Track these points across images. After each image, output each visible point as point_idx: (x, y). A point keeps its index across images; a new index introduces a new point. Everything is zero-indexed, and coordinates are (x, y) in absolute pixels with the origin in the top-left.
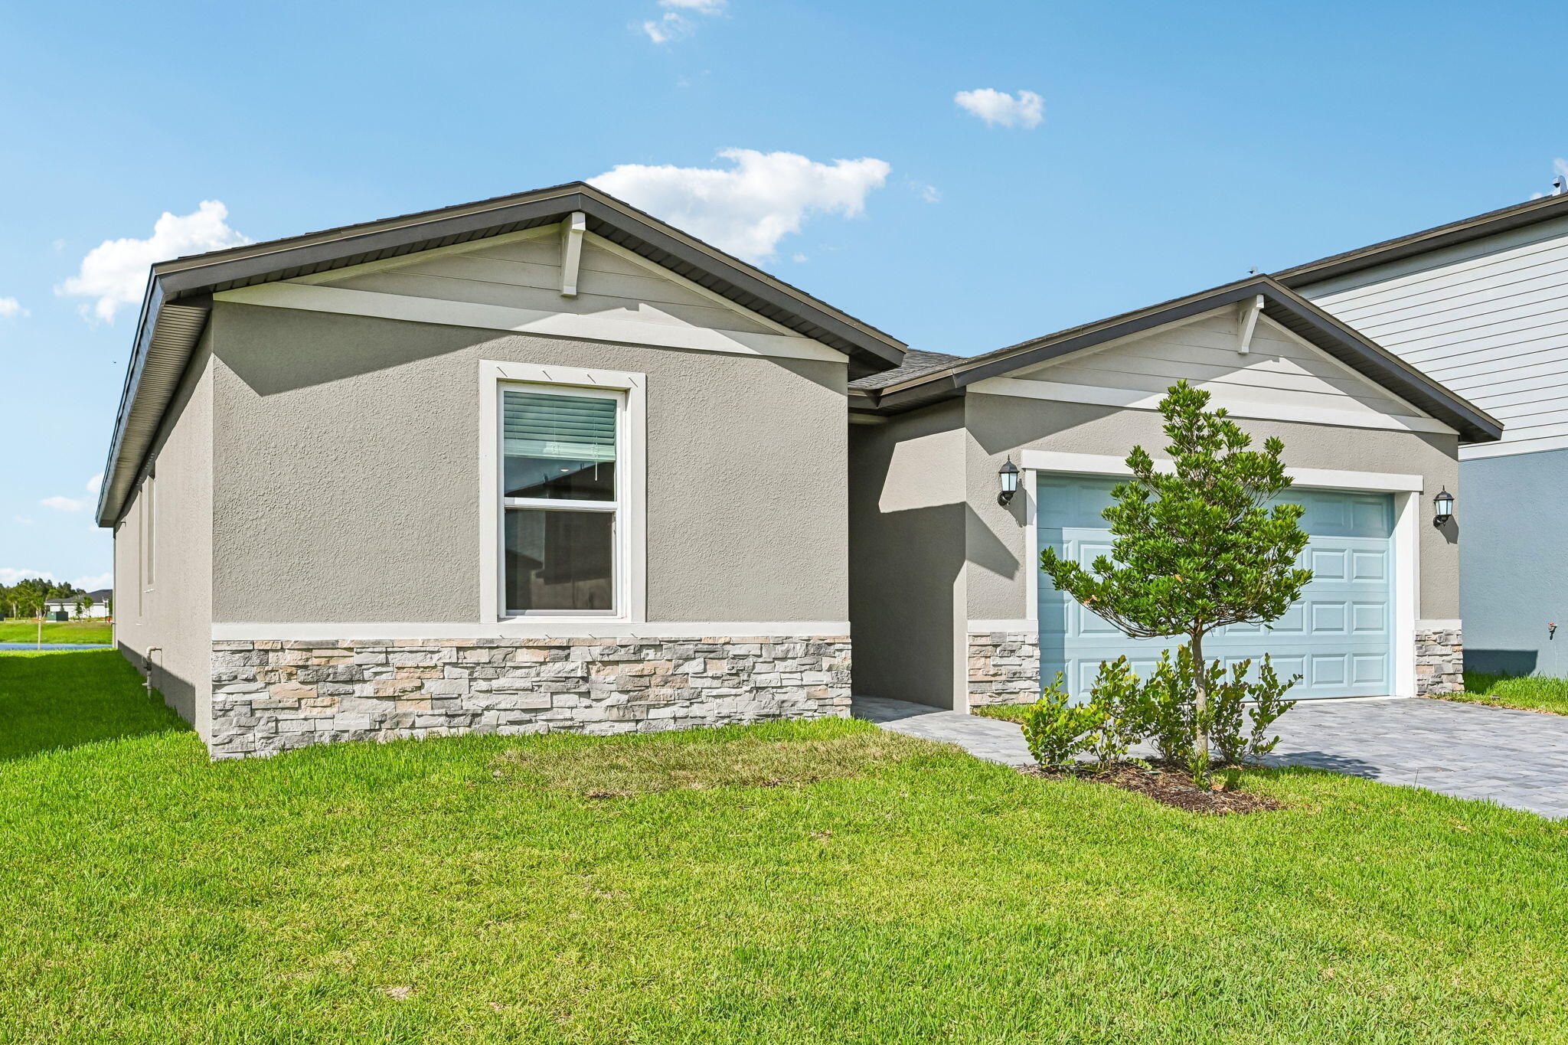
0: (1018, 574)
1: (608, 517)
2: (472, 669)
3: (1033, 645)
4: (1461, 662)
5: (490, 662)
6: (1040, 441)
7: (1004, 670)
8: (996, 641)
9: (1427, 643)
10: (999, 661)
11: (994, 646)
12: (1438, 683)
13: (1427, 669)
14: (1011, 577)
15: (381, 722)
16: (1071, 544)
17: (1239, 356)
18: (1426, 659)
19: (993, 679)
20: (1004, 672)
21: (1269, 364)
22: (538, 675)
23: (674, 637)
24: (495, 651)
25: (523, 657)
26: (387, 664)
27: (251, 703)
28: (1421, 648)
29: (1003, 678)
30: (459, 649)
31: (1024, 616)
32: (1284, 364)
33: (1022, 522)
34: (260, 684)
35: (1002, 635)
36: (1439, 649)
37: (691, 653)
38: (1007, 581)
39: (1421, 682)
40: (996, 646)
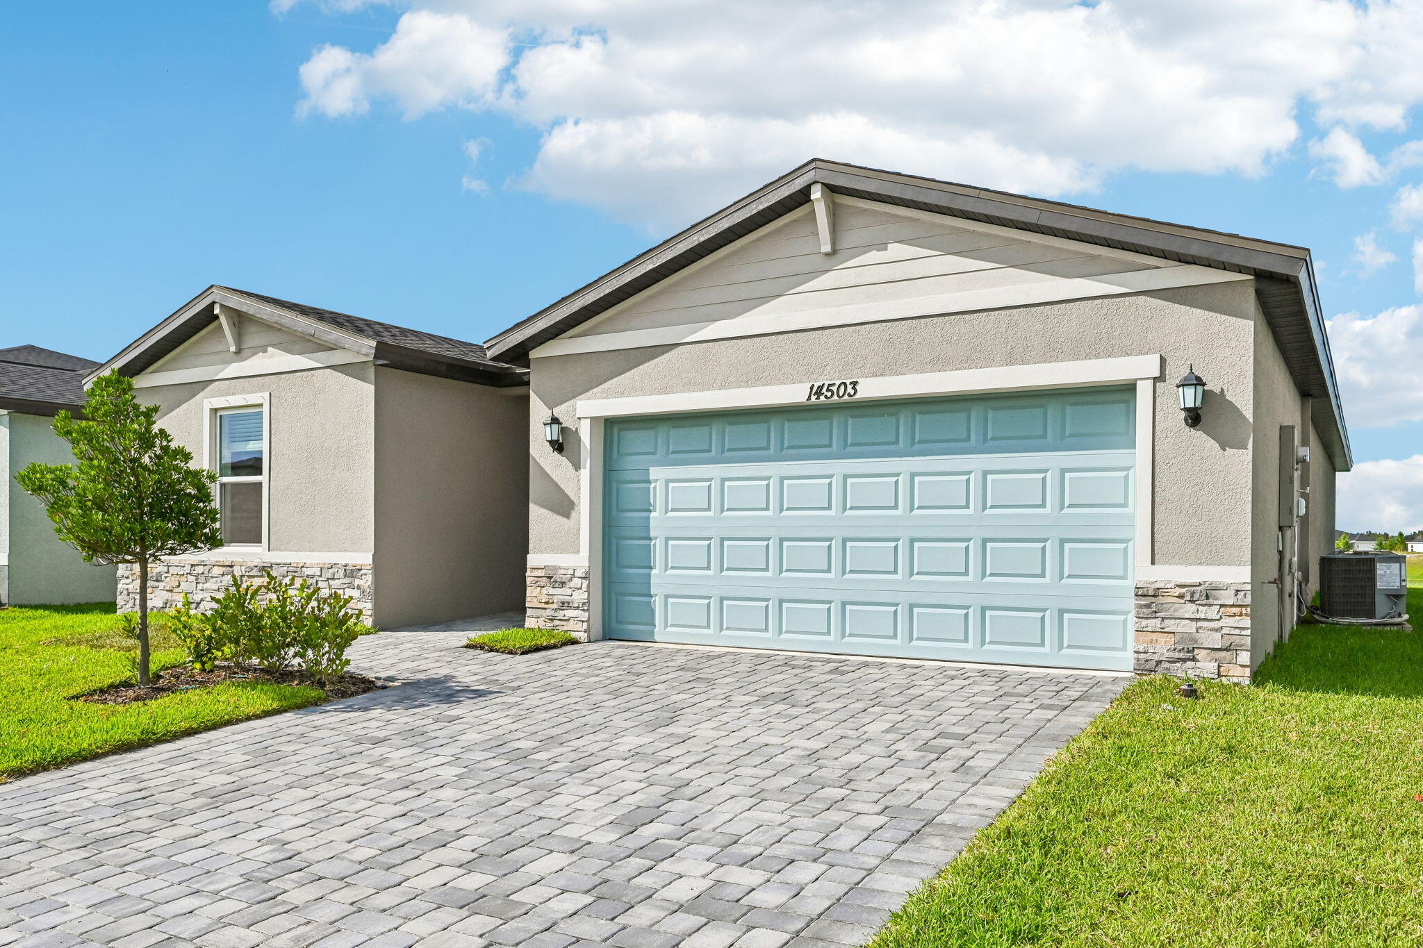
0: (573, 514)
1: (259, 485)
2: (197, 576)
3: (582, 578)
4: (1248, 632)
5: (203, 573)
6: (594, 390)
7: (555, 599)
8: (550, 573)
9: (1160, 600)
10: (551, 591)
11: (548, 577)
12: (1184, 660)
13: (1162, 639)
14: (567, 516)
15: (166, 603)
16: (658, 483)
17: (826, 257)
18: (1154, 624)
19: (546, 606)
20: (555, 601)
21: (874, 256)
22: (221, 582)
23: (278, 561)
24: (205, 567)
25: (217, 571)
26: (168, 572)
27: (128, 589)
28: (1148, 606)
29: (555, 606)
30: (192, 565)
31: (578, 552)
32: (896, 250)
33: (577, 467)
34: (130, 580)
35: (556, 568)
36: (1189, 610)
37: (285, 572)
38: (564, 520)
39: (1142, 656)
40: (551, 578)
